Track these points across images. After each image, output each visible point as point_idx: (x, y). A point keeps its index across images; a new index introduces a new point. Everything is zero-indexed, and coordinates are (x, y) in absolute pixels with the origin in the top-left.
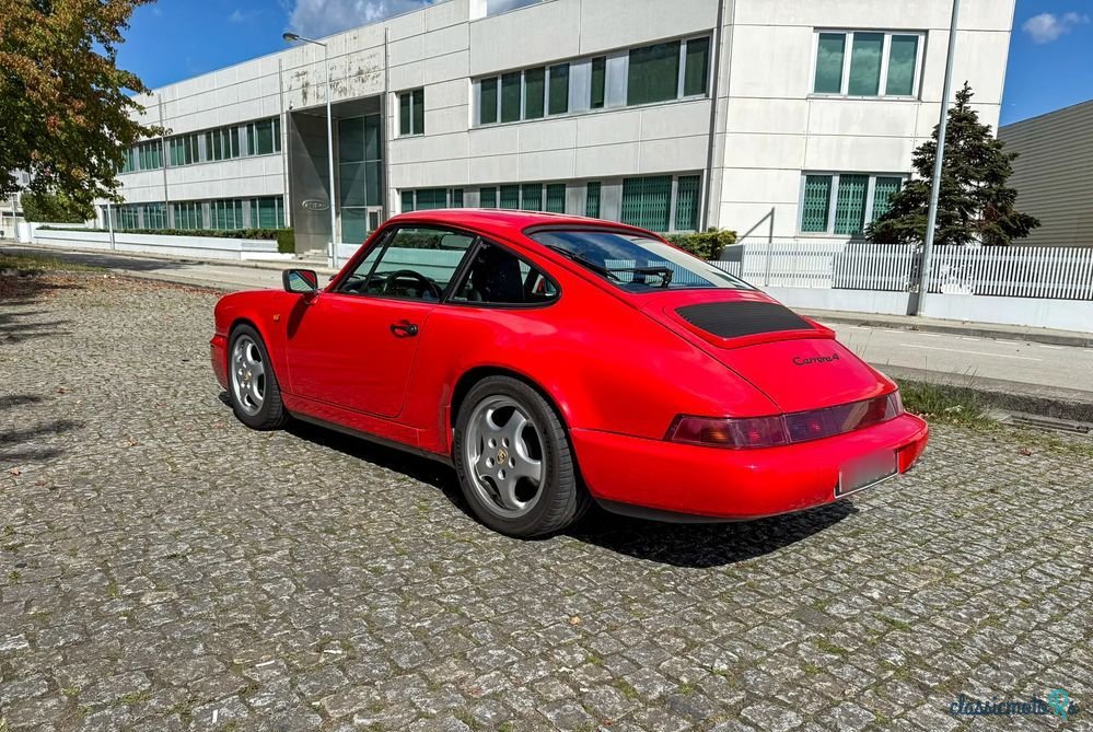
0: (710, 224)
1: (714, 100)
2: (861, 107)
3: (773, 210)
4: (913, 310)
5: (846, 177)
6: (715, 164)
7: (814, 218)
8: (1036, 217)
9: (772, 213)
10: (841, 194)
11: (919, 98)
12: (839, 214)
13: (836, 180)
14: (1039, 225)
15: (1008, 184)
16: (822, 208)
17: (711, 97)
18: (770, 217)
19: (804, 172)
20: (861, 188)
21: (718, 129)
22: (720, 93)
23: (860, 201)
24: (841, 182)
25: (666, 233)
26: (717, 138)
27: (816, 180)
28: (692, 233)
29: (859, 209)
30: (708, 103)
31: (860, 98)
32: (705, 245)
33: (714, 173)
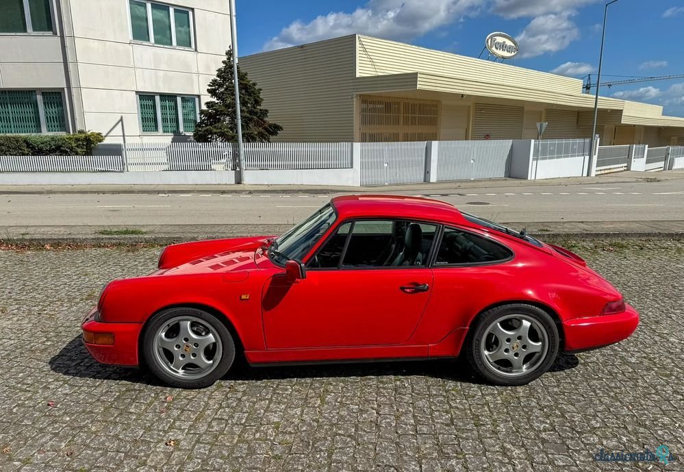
0: (79, 128)
1: (62, 37)
2: (163, 52)
3: (122, 118)
4: (239, 181)
5: (164, 97)
6: (73, 84)
7: (149, 123)
8: (281, 125)
9: (121, 120)
10: (163, 107)
11: (196, 50)
12: (164, 120)
13: (157, 98)
14: (282, 129)
15: (263, 107)
16: (152, 116)
17: (59, 35)
18: (120, 123)
19: (137, 92)
20: (173, 104)
21: (70, 59)
22: (66, 33)
23: (174, 112)
24: (161, 100)
25: (42, 134)
26: (71, 66)
27: (146, 98)
28: (64, 134)
29: (174, 117)
30: (57, 40)
31: (162, 46)
32: (81, 143)
33: (74, 91)
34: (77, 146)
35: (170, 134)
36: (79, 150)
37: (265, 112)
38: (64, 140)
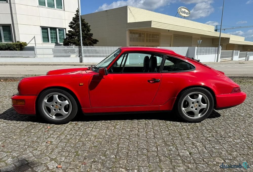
0: (17, 40)
1: (10, 4)
2: (51, 10)
3: (34, 36)
4: (81, 61)
5: (51, 28)
6: (15, 22)
7: (46, 39)
9: (34, 37)
10: (51, 33)
11: (64, 10)
12: (52, 38)
13: (49, 29)
14: (98, 41)
15: (91, 32)
16: (47, 36)
17: (9, 2)
18: (34, 39)
19: (41, 26)
20: (55, 31)
21: (13, 12)
22: (12, 2)
23: (55, 35)
24: (50, 30)
25: (2, 43)
26: (14, 15)
27: (44, 29)
28: (11, 43)
29: (55, 37)
30: (8, 5)
31: (51, 8)
32: (18, 46)
33: (15, 25)
34: (17, 47)
35: (54, 43)
36: (17, 49)
37: (91, 35)
38: (11, 45)
